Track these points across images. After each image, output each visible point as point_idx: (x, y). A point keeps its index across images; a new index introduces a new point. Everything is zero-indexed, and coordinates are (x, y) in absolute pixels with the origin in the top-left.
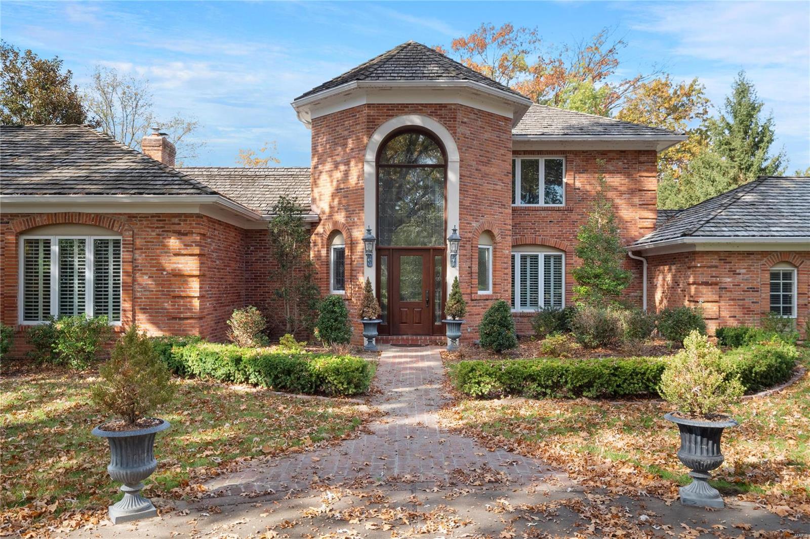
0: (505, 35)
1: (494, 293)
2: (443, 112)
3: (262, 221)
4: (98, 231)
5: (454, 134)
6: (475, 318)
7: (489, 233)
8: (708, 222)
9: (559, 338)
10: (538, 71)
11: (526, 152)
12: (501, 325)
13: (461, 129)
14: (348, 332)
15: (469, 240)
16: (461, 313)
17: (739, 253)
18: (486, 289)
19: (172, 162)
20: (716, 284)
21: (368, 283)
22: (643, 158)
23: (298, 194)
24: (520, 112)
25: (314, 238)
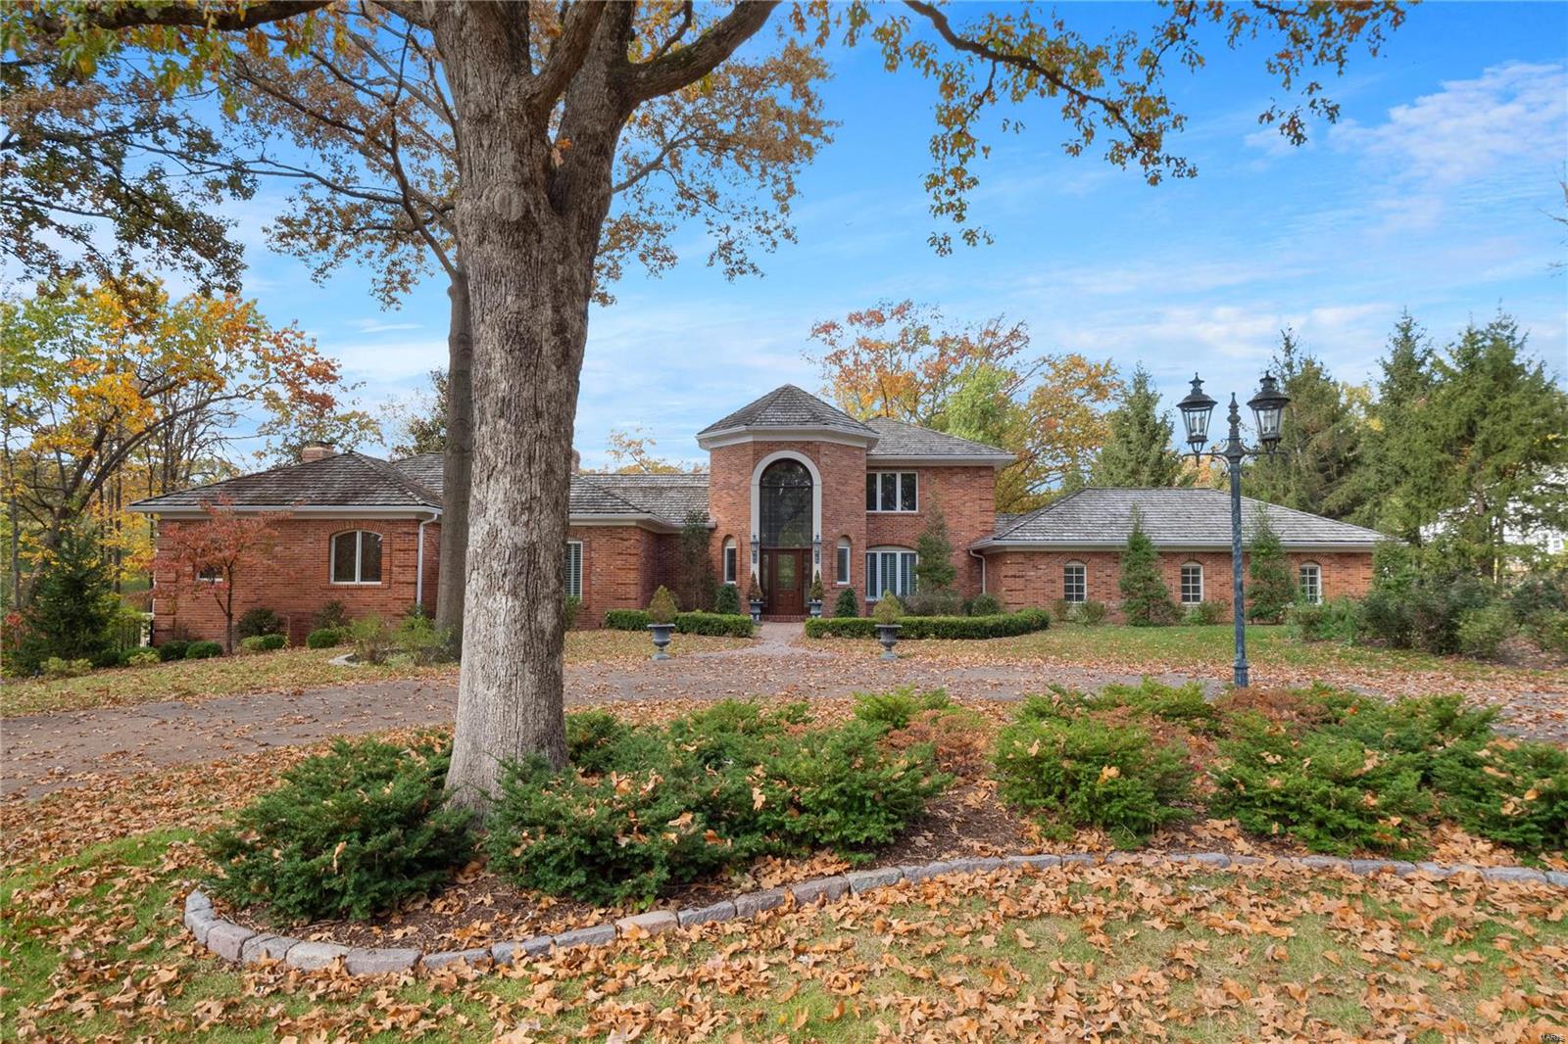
1: (852, 583)
2: (809, 447)
3: (672, 527)
7: (846, 537)
11: (883, 468)
12: (848, 605)
13: (823, 460)
14: (738, 607)
15: (831, 543)
16: (821, 597)
17: (1040, 553)
18: (845, 579)
20: (1022, 577)
21: (754, 575)
22: (983, 473)
23: (697, 506)
24: (872, 442)
25: (712, 541)
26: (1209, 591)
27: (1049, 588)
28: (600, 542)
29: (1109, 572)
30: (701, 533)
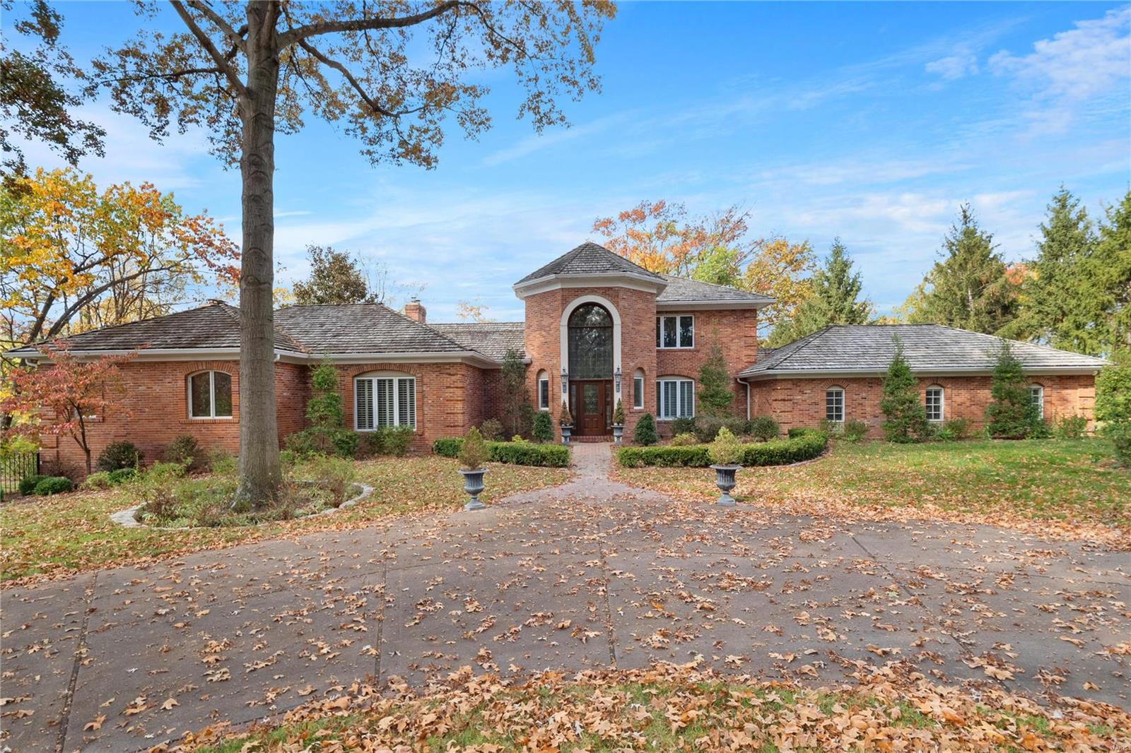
0: (658, 209)
1: (645, 407)
2: (610, 292)
3: (494, 364)
4: (400, 374)
5: (617, 307)
6: (632, 425)
7: (641, 369)
8: (786, 359)
9: (685, 436)
10: (685, 235)
11: (667, 312)
12: (648, 428)
13: (622, 303)
14: (552, 434)
15: (629, 374)
16: (622, 421)
17: (806, 380)
18: (639, 405)
19: (424, 319)
20: (791, 400)
21: (564, 403)
22: (747, 315)
23: (516, 345)
24: (661, 288)
25: (528, 374)
26: (948, 409)
27: (813, 409)
28: (430, 377)
29: (864, 395)
30: (519, 367)
